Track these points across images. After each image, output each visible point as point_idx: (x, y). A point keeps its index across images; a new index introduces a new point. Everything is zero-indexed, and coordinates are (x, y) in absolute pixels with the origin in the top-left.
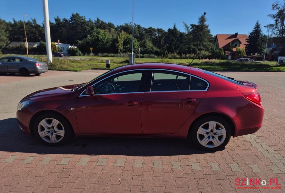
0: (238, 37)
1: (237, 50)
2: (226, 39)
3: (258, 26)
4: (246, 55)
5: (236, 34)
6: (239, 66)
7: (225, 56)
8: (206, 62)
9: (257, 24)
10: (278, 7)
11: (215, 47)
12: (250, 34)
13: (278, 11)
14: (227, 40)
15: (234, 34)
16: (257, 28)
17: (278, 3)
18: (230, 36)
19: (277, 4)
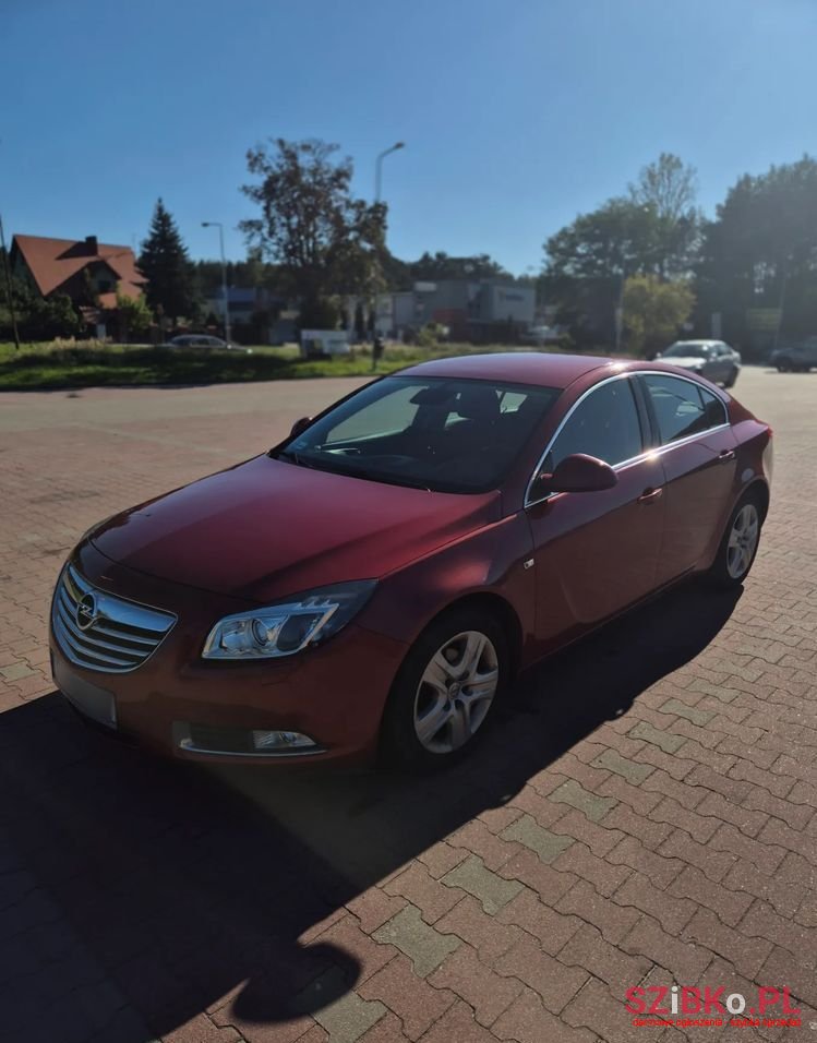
0: (100, 253)
1: (119, 303)
2: (60, 258)
3: (163, 220)
4: (155, 322)
5: (92, 241)
6: (201, 365)
7: (83, 328)
8: (74, 352)
9: (160, 210)
10: (266, 165)
11: (26, 288)
12: (146, 246)
13: (264, 178)
14: (65, 261)
15: (83, 239)
16: (163, 225)
17: (262, 152)
18: (69, 246)
19: (261, 155)
